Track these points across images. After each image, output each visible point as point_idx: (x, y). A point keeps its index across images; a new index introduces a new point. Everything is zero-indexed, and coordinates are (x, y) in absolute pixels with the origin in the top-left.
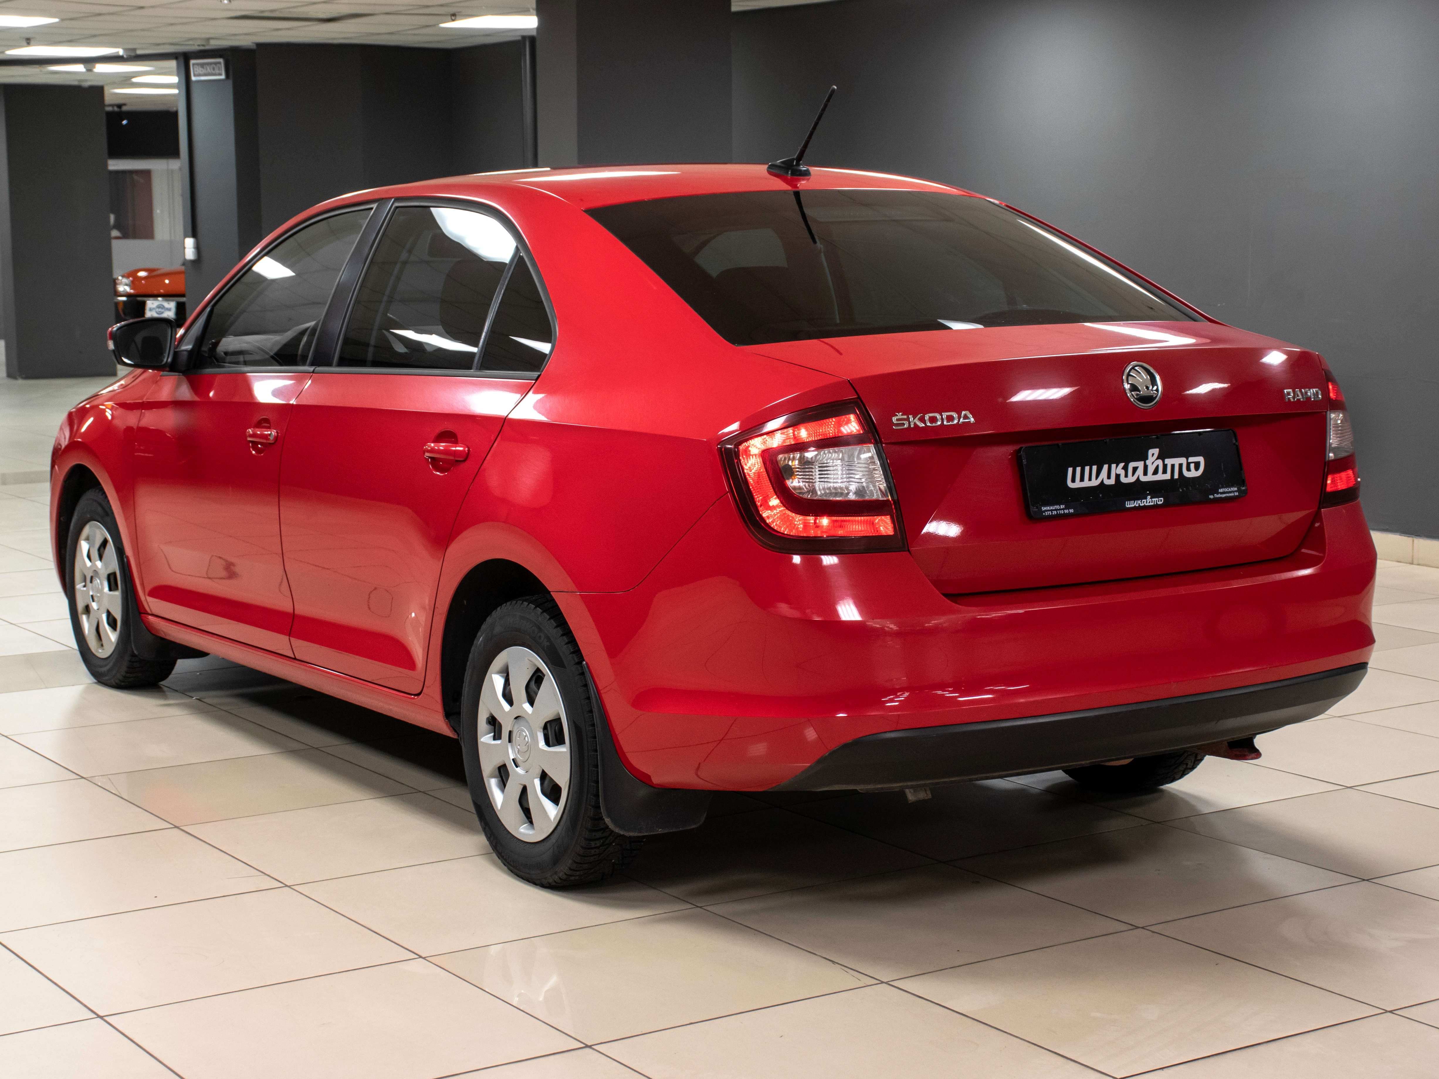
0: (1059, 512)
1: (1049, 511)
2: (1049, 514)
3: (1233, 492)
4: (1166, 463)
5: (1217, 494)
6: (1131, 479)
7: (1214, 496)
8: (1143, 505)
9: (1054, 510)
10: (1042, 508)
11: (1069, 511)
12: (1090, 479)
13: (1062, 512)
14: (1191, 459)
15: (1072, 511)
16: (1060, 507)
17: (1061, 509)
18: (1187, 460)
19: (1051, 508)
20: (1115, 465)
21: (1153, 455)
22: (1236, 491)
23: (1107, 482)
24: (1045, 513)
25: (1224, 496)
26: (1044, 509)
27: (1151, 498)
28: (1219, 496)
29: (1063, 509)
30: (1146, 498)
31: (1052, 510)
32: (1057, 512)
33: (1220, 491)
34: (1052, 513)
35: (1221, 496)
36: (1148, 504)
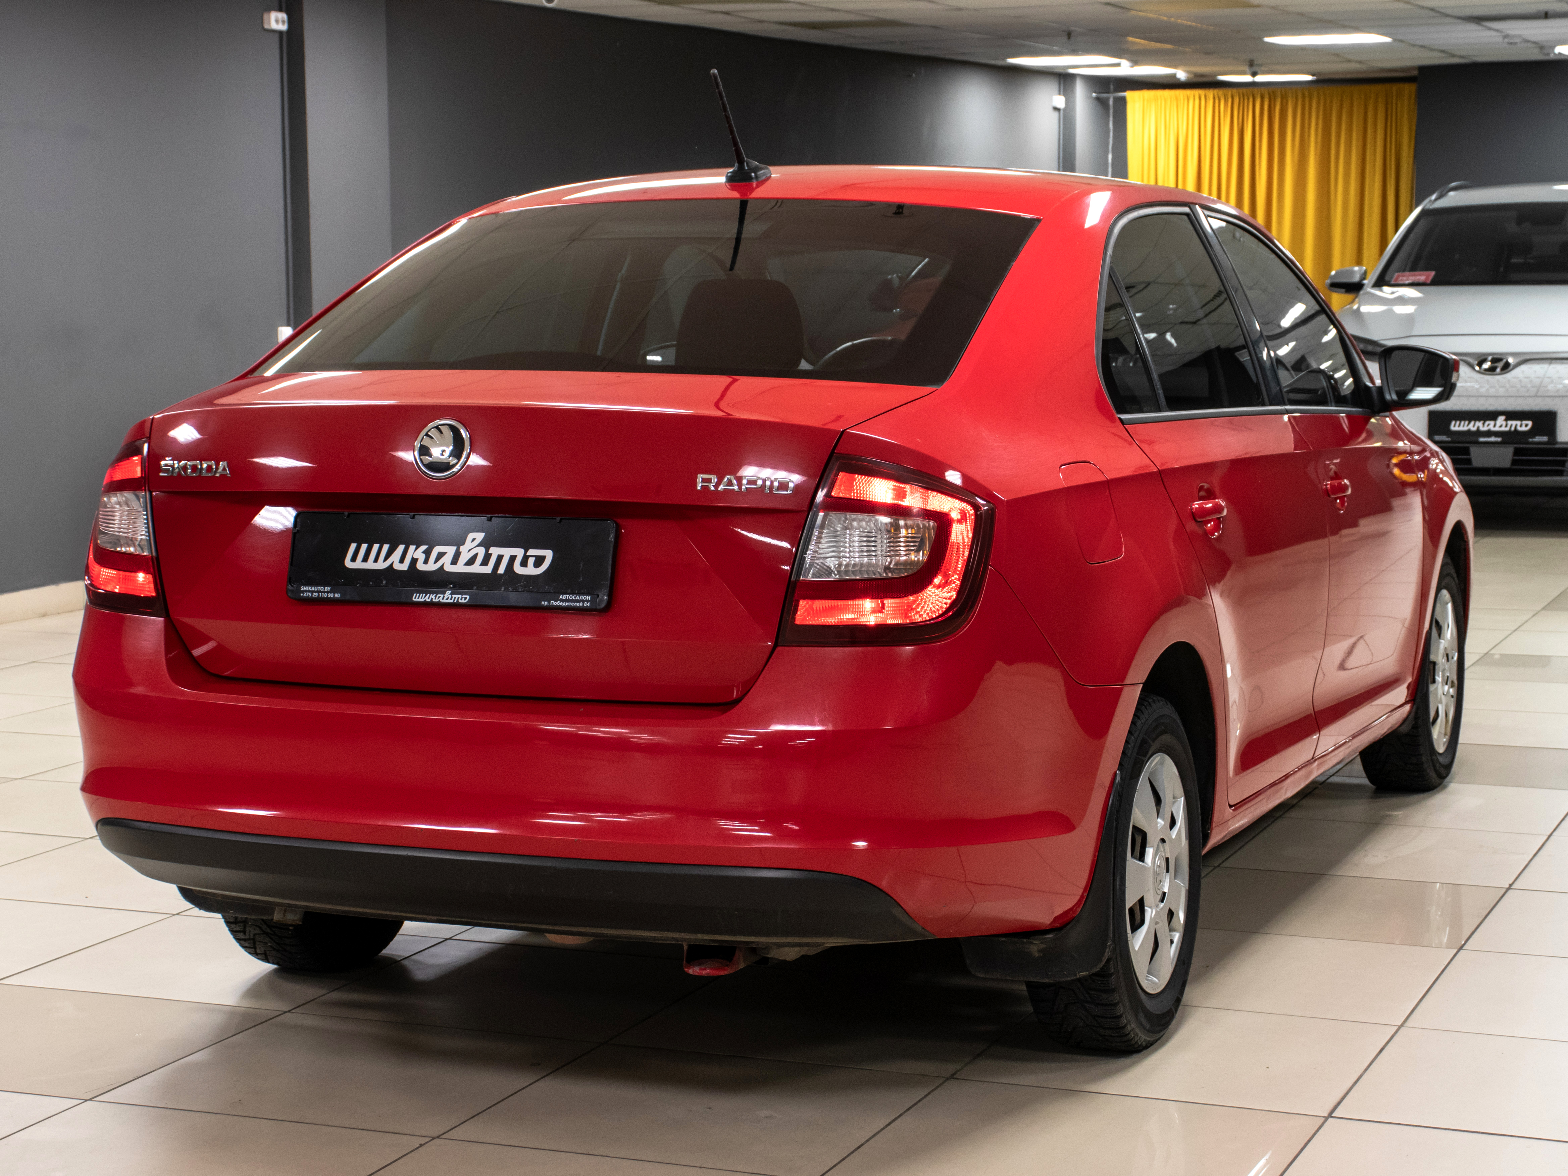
0: (322, 595)
1: (309, 591)
2: (309, 595)
3: (583, 601)
4: (490, 552)
5: (556, 601)
6: (432, 567)
7: (549, 603)
8: (437, 600)
9: (315, 592)
10: (302, 587)
11: (334, 596)
12: (376, 560)
13: (325, 595)
14: (531, 552)
15: (338, 595)
16: (324, 589)
17: (324, 592)
18: (526, 552)
19: (313, 589)
20: (414, 547)
21: (474, 540)
22: (587, 601)
23: (398, 567)
24: (303, 594)
25: (564, 604)
26: (303, 588)
27: (451, 594)
28: (558, 603)
29: (328, 592)
30: (444, 593)
31: (312, 592)
32: (319, 595)
33: (561, 597)
34: (312, 594)
35: (561, 603)
36: (445, 601)
